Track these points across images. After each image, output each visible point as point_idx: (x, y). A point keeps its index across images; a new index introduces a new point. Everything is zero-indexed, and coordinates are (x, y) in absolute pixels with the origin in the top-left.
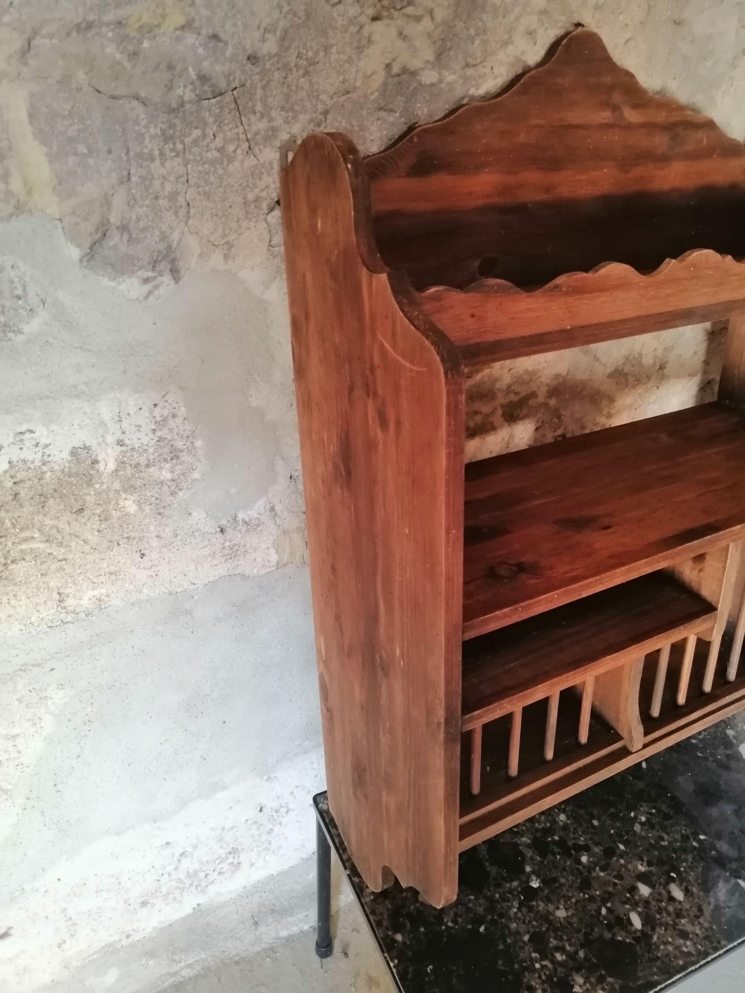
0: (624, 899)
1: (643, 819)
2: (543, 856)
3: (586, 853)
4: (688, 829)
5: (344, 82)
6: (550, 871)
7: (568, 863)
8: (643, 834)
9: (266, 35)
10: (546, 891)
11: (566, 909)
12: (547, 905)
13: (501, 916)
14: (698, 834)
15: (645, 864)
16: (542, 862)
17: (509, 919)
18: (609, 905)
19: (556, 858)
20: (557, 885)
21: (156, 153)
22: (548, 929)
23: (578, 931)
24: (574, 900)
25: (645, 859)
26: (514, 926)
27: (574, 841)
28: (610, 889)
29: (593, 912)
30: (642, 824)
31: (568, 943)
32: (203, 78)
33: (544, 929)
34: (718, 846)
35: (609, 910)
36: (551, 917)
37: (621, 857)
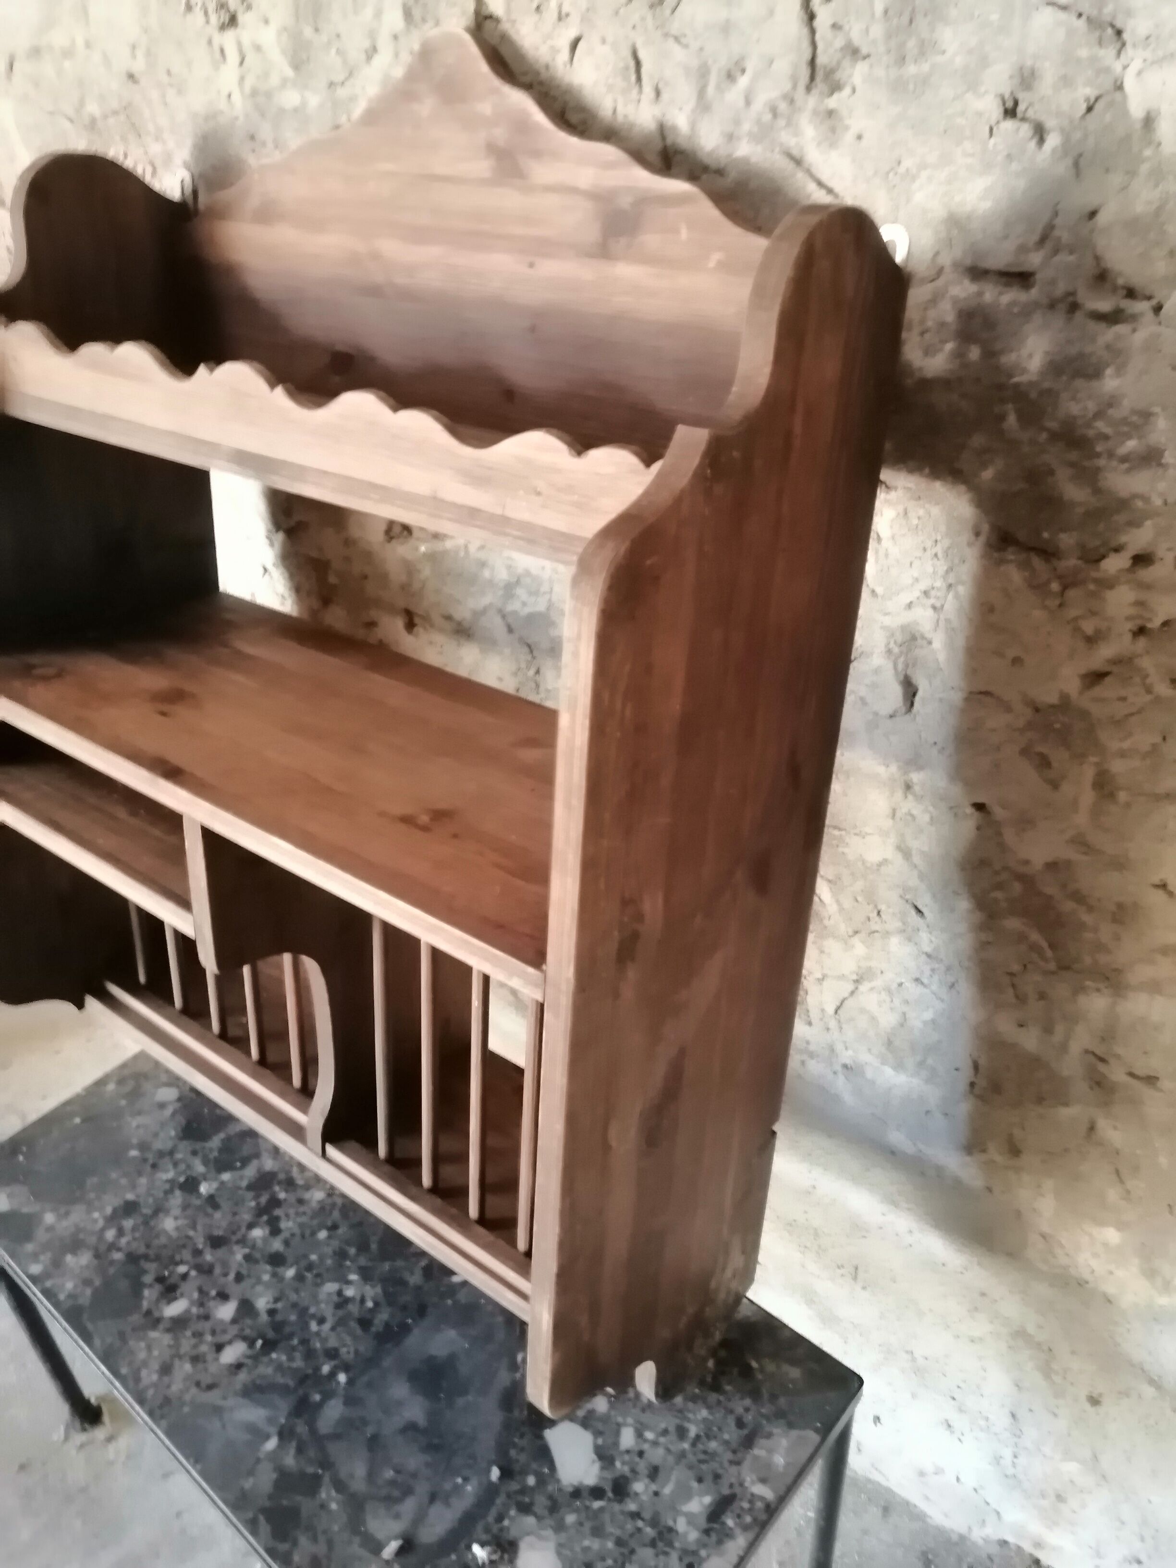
0: (206, 1289)
1: (350, 1292)
2: (250, 1187)
3: (267, 1232)
4: (350, 1357)
7: (246, 1217)
8: (322, 1297)
9: (135, 51)
10: (198, 1202)
11: (177, 1229)
12: (178, 1206)
13: (154, 1166)
14: (346, 1371)
15: (269, 1306)
16: (240, 1188)
17: (151, 1175)
20: (210, 1210)
22: (144, 1215)
23: (148, 1246)
24: (191, 1233)
25: (279, 1305)
26: (143, 1181)
28: (218, 1270)
29: (178, 1258)
30: (340, 1293)
31: (131, 1239)
33: (144, 1211)
34: (333, 1402)
35: (184, 1277)
36: (161, 1215)
37: (274, 1275)
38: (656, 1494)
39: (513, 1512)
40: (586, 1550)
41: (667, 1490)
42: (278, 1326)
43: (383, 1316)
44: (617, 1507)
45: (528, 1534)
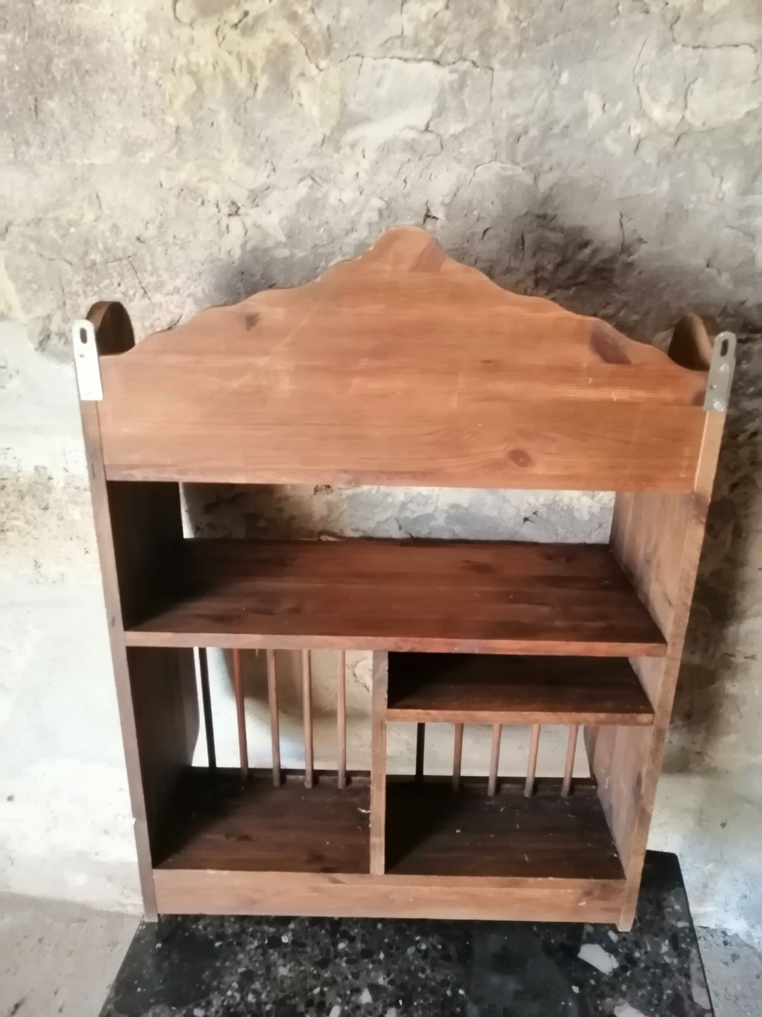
0: (342, 993)
1: (424, 947)
3: (347, 942)
4: (455, 979)
5: (211, 254)
6: (306, 938)
7: (326, 941)
8: (411, 958)
9: (148, 225)
10: (289, 949)
11: (290, 970)
12: (279, 958)
13: (239, 944)
14: (460, 987)
15: (387, 980)
16: (307, 928)
17: (243, 950)
18: (326, 989)
19: (321, 931)
20: (301, 949)
21: (81, 292)
22: (262, 975)
23: (283, 991)
24: (302, 968)
25: (392, 976)
26: (241, 956)
27: (347, 928)
28: (339, 979)
29: (308, 987)
30: (418, 950)
31: (267, 993)
32: (107, 250)
33: (259, 973)
34: (469, 1007)
35: (322, 993)
36: (273, 969)
37: (373, 962)
38: (646, 953)
39: (599, 1002)
40: (642, 996)
41: (649, 948)
42: (403, 987)
43: (452, 950)
44: (637, 970)
45: (614, 1007)
